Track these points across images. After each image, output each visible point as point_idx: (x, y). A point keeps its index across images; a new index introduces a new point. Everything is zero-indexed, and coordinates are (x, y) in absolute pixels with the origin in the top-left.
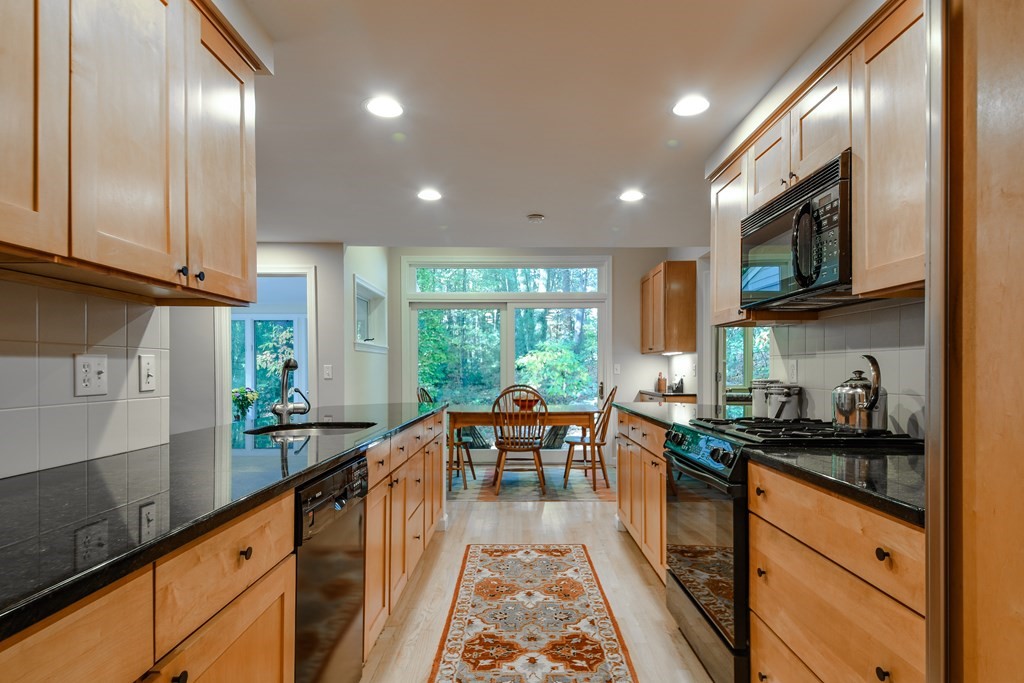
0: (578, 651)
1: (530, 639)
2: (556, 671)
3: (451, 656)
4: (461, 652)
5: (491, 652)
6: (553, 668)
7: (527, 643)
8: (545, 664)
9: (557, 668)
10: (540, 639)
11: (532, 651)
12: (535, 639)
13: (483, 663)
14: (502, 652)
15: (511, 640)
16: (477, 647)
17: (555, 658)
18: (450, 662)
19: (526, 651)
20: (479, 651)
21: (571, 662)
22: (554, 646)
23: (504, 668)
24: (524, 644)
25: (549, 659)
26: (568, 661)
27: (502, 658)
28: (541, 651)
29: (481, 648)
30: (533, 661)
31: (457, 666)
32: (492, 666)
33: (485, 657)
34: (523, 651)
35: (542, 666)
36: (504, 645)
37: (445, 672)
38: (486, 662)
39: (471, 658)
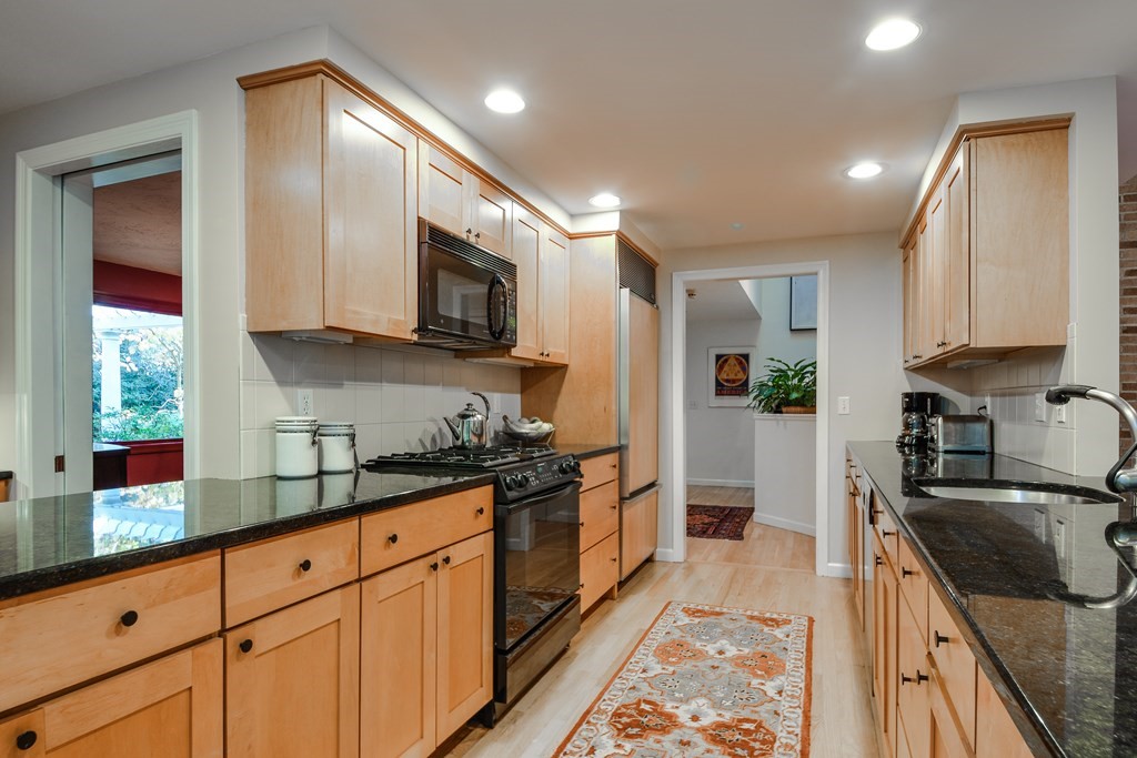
0: (640, 718)
1: (688, 743)
2: (676, 705)
3: (789, 741)
4: (777, 744)
5: (740, 737)
6: (677, 707)
7: (694, 740)
8: (683, 715)
9: (673, 707)
10: (673, 742)
11: (690, 728)
12: (682, 742)
13: (751, 726)
14: (727, 735)
15: (712, 747)
16: (757, 745)
17: (670, 717)
18: (789, 733)
19: (698, 730)
20: (755, 740)
21: (655, 710)
22: (664, 730)
23: (727, 717)
24: (698, 739)
25: (677, 717)
26: (657, 710)
27: (728, 727)
28: (682, 726)
29: (752, 744)
30: (695, 718)
31: (780, 728)
32: (740, 721)
33: (747, 732)
34: (703, 730)
35: (687, 711)
36: (723, 742)
37: (793, 724)
38: (746, 726)
39: (765, 734)
